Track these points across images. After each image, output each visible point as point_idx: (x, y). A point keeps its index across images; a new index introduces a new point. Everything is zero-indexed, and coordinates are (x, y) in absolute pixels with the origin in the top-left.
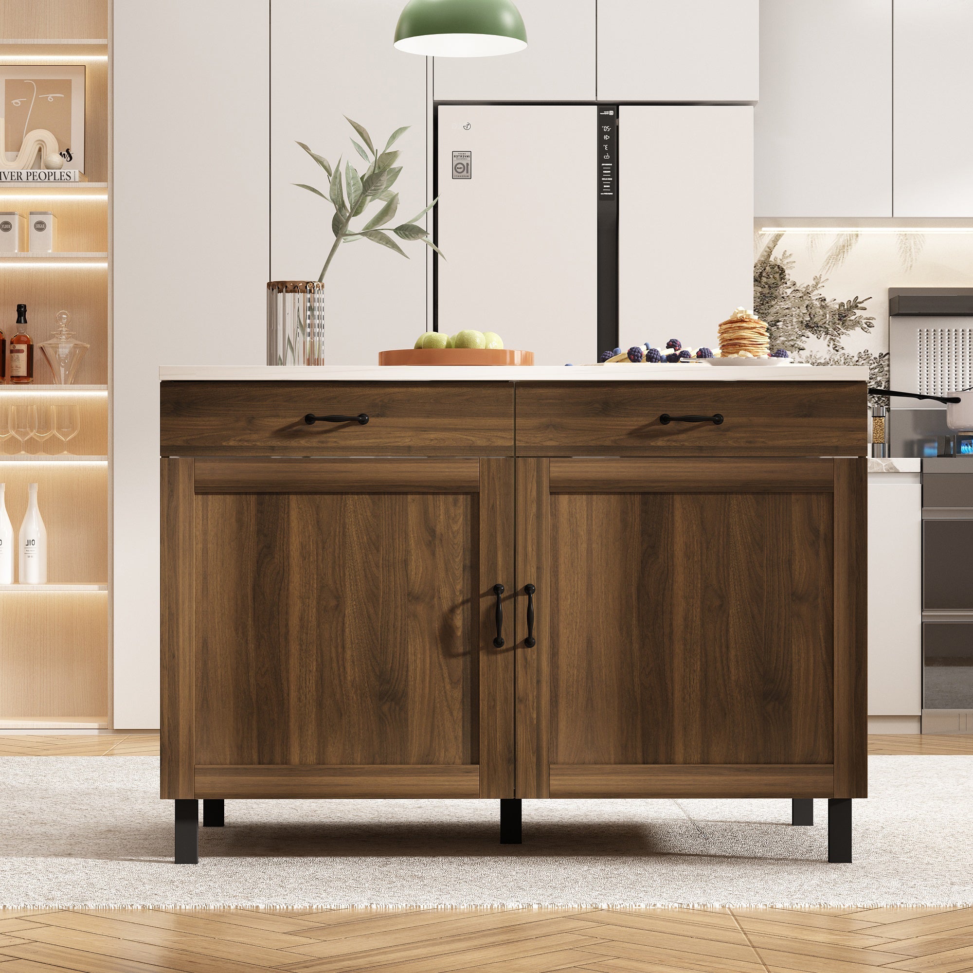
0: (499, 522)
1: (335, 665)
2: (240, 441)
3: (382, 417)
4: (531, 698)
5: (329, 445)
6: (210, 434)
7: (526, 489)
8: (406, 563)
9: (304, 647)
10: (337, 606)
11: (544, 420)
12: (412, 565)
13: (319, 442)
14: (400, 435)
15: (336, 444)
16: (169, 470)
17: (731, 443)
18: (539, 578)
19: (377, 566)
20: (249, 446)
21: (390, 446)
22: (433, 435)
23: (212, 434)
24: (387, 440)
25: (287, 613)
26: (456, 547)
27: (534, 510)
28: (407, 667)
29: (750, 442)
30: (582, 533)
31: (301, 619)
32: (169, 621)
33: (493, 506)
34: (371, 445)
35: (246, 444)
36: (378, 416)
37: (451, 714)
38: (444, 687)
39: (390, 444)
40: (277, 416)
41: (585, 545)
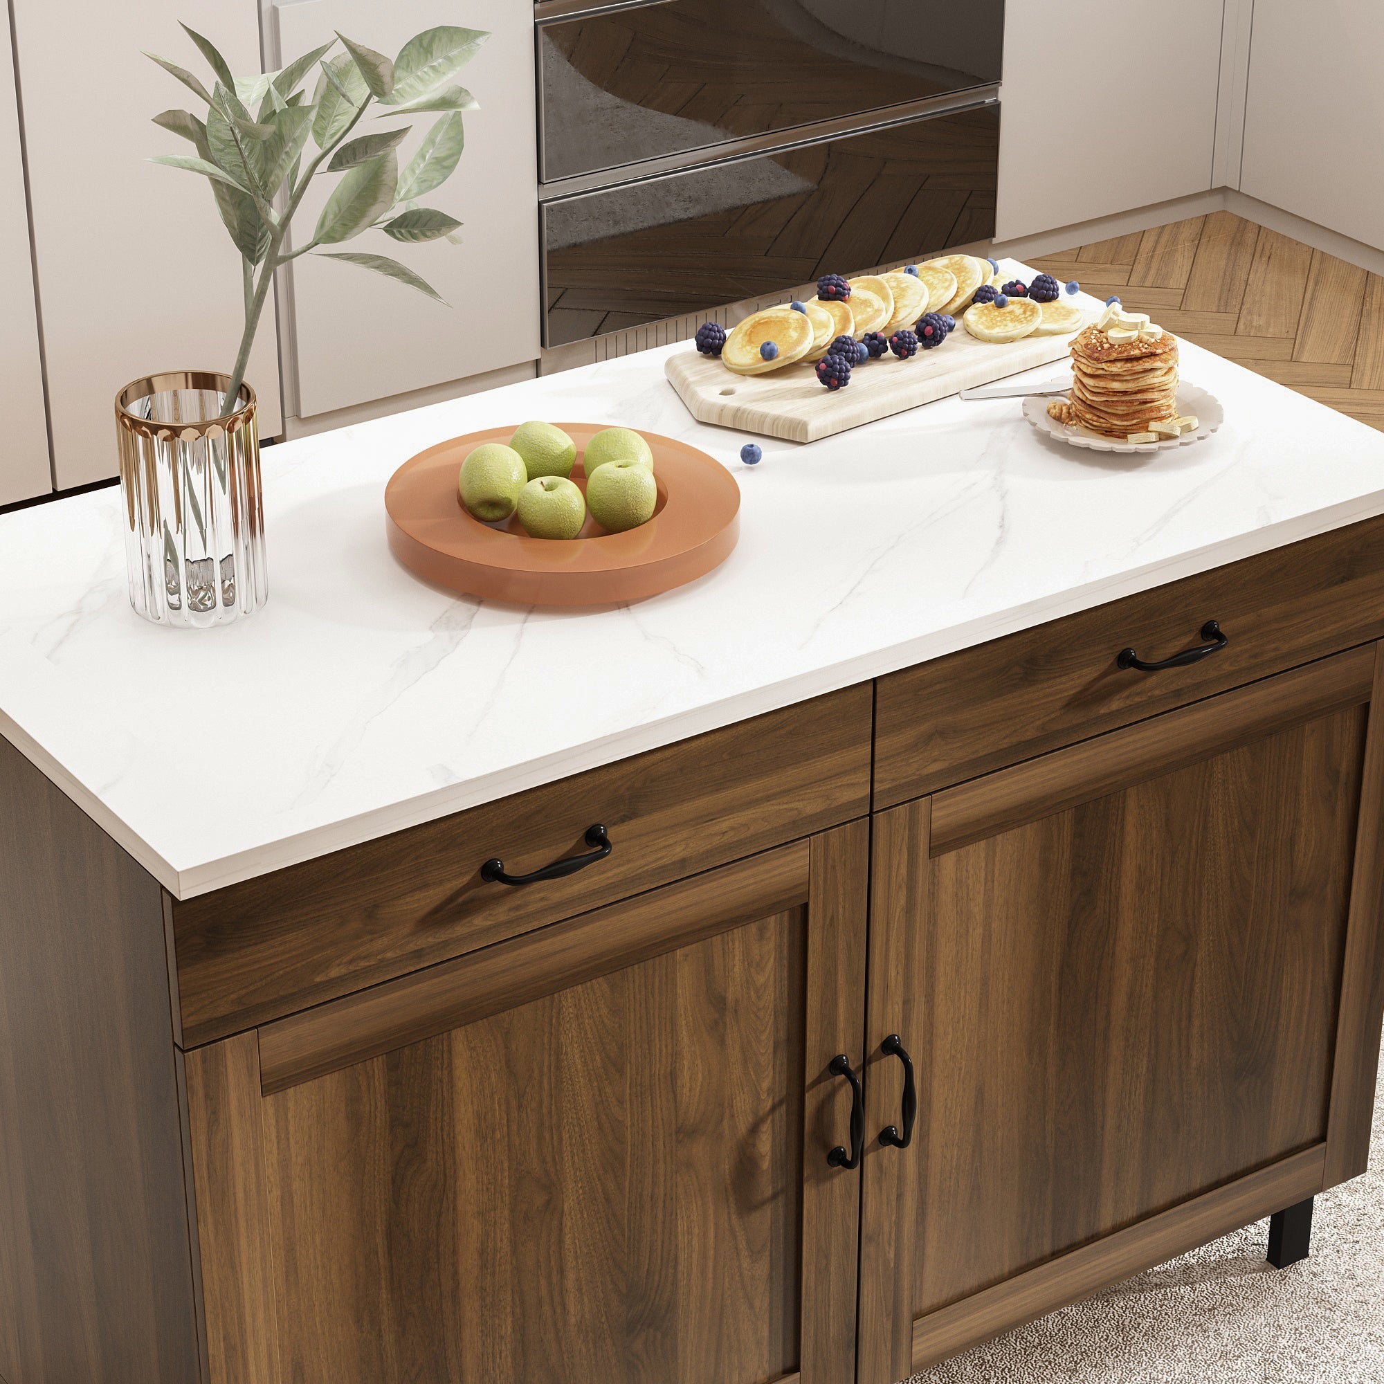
0: (842, 944)
1: (546, 1308)
2: (351, 962)
3: (631, 819)
4: (886, 1228)
5: (531, 908)
6: (288, 969)
7: (890, 867)
8: (673, 1076)
9: (489, 1300)
10: (548, 1203)
11: (925, 727)
12: (685, 1078)
13: (510, 910)
14: (667, 843)
15: (546, 903)
16: (205, 1071)
17: (1227, 667)
18: (906, 1019)
19: (621, 1102)
20: (370, 966)
21: (647, 871)
22: (725, 824)
23: (292, 968)
24: (642, 862)
25: (455, 1252)
26: (761, 1014)
27: (902, 901)
28: (676, 1257)
29: (1255, 656)
30: (976, 910)
31: (482, 1252)
32: (226, 1361)
33: (832, 919)
34: (611, 881)
35: (363, 964)
36: (623, 819)
37: (751, 1306)
38: (740, 1267)
39: (646, 868)
40: (426, 886)
41: (980, 931)
